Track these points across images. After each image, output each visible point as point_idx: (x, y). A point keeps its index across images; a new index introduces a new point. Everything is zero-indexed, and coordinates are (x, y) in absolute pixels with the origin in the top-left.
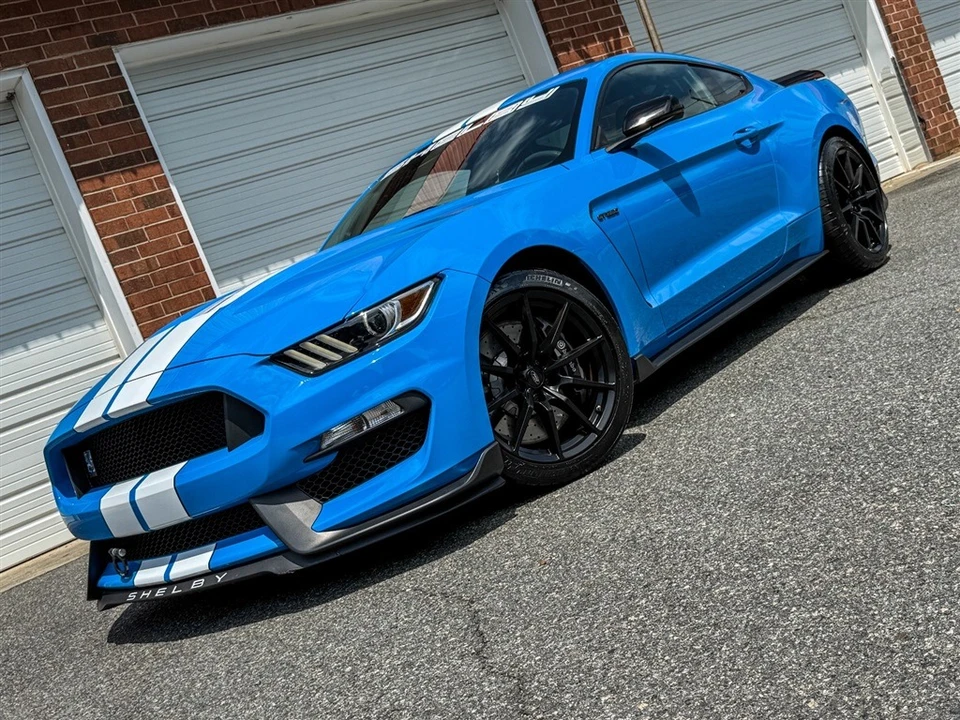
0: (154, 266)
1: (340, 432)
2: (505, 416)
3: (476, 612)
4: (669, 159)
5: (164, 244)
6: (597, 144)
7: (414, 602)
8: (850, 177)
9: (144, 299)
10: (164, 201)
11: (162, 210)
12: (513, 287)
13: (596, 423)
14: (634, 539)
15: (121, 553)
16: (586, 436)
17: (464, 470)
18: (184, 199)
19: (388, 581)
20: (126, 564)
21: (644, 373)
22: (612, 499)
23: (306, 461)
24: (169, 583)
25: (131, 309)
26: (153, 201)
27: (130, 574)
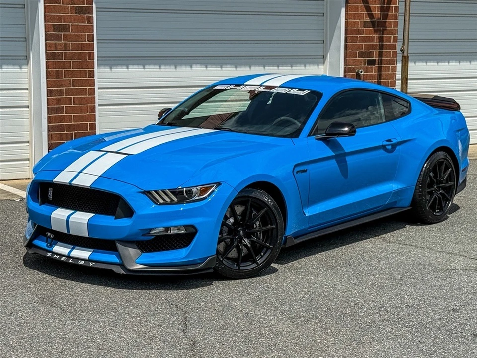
0: (68, 48)
1: (159, 230)
2: (223, 242)
3: (187, 317)
4: (343, 149)
5: (78, 37)
6: (312, 133)
7: (165, 304)
8: (440, 174)
9: (56, 65)
10: (86, 12)
11: (84, 18)
12: (247, 195)
13: (258, 260)
14: (248, 314)
15: (52, 236)
16: (253, 263)
17: (199, 261)
18: (98, 10)
19: (156, 291)
20: (52, 241)
21: (288, 245)
22: (250, 295)
23: (142, 235)
24: (68, 257)
25: (46, 68)
26: (81, 11)
27: (51, 245)
